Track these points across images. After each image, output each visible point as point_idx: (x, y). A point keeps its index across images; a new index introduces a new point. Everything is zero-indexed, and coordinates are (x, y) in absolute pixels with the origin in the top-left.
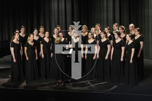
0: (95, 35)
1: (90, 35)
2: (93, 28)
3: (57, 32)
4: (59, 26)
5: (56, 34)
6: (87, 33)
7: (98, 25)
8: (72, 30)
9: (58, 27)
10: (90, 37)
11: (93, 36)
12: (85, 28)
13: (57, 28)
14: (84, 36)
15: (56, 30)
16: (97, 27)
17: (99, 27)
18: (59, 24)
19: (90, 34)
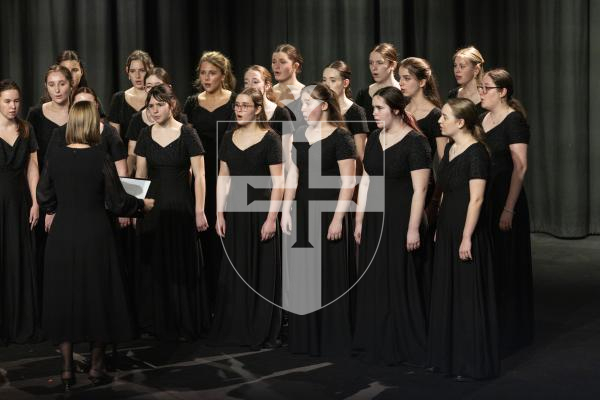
0: (270, 108)
1: (245, 105)
2: (256, 69)
3: (64, 89)
4: (73, 58)
5: (59, 101)
6: (228, 94)
7: (285, 50)
8: (143, 74)
9: (68, 64)
10: (243, 114)
11: (260, 108)
12: (214, 69)
13: (63, 69)
14: (211, 110)
15: (55, 77)
16: (283, 62)
17: (290, 62)
18: (73, 44)
19: (243, 98)
